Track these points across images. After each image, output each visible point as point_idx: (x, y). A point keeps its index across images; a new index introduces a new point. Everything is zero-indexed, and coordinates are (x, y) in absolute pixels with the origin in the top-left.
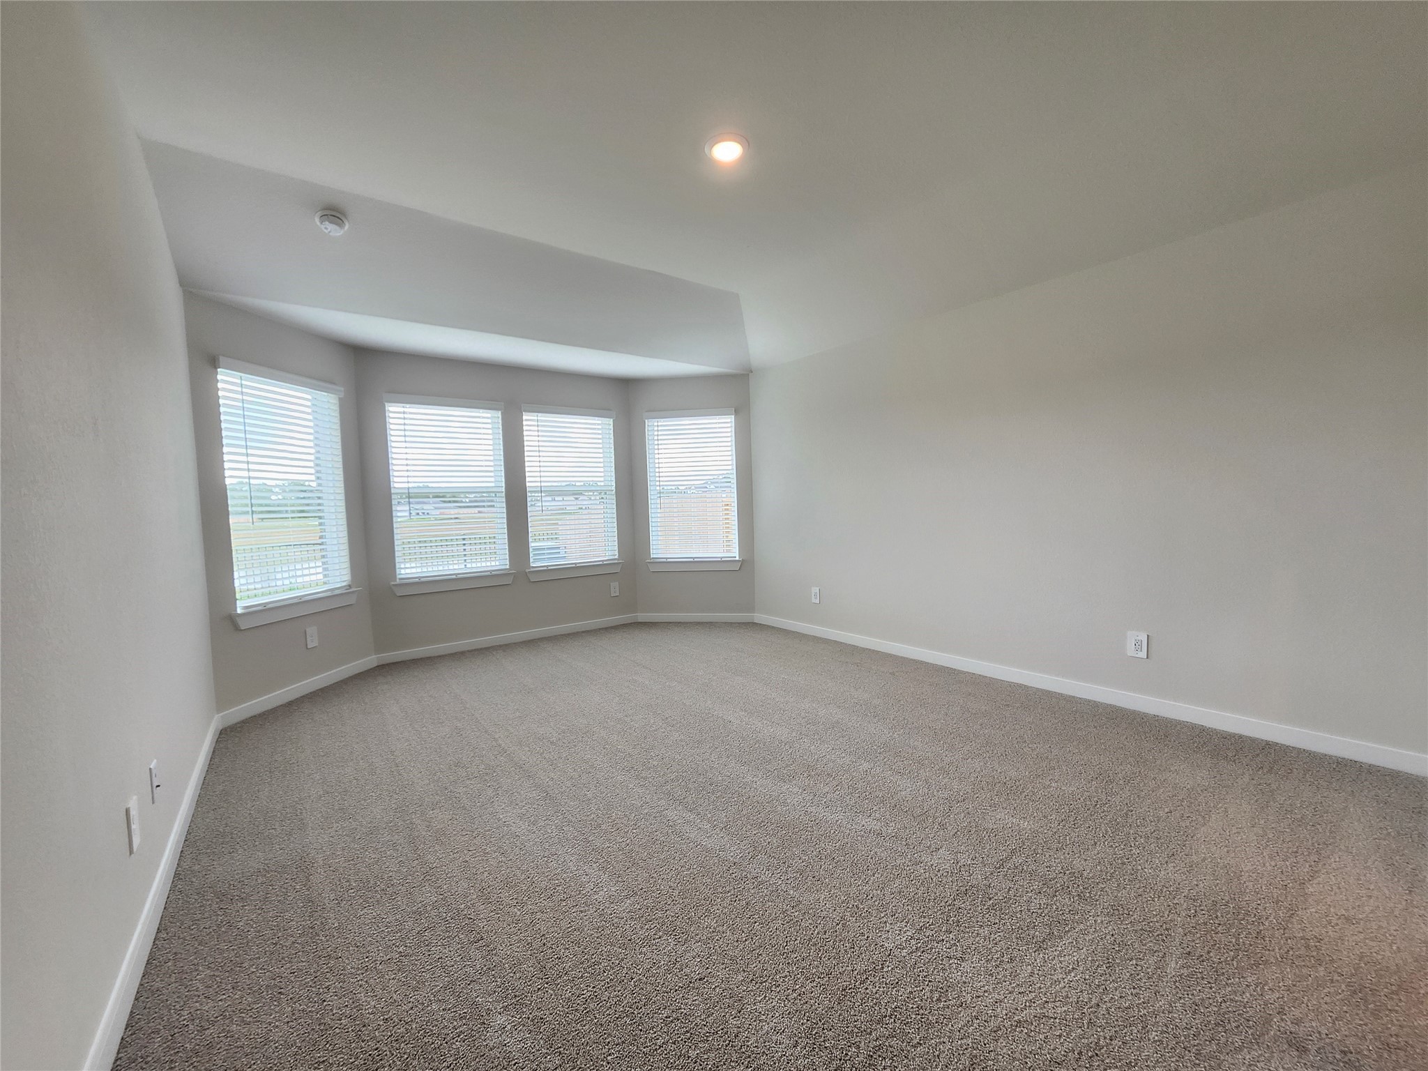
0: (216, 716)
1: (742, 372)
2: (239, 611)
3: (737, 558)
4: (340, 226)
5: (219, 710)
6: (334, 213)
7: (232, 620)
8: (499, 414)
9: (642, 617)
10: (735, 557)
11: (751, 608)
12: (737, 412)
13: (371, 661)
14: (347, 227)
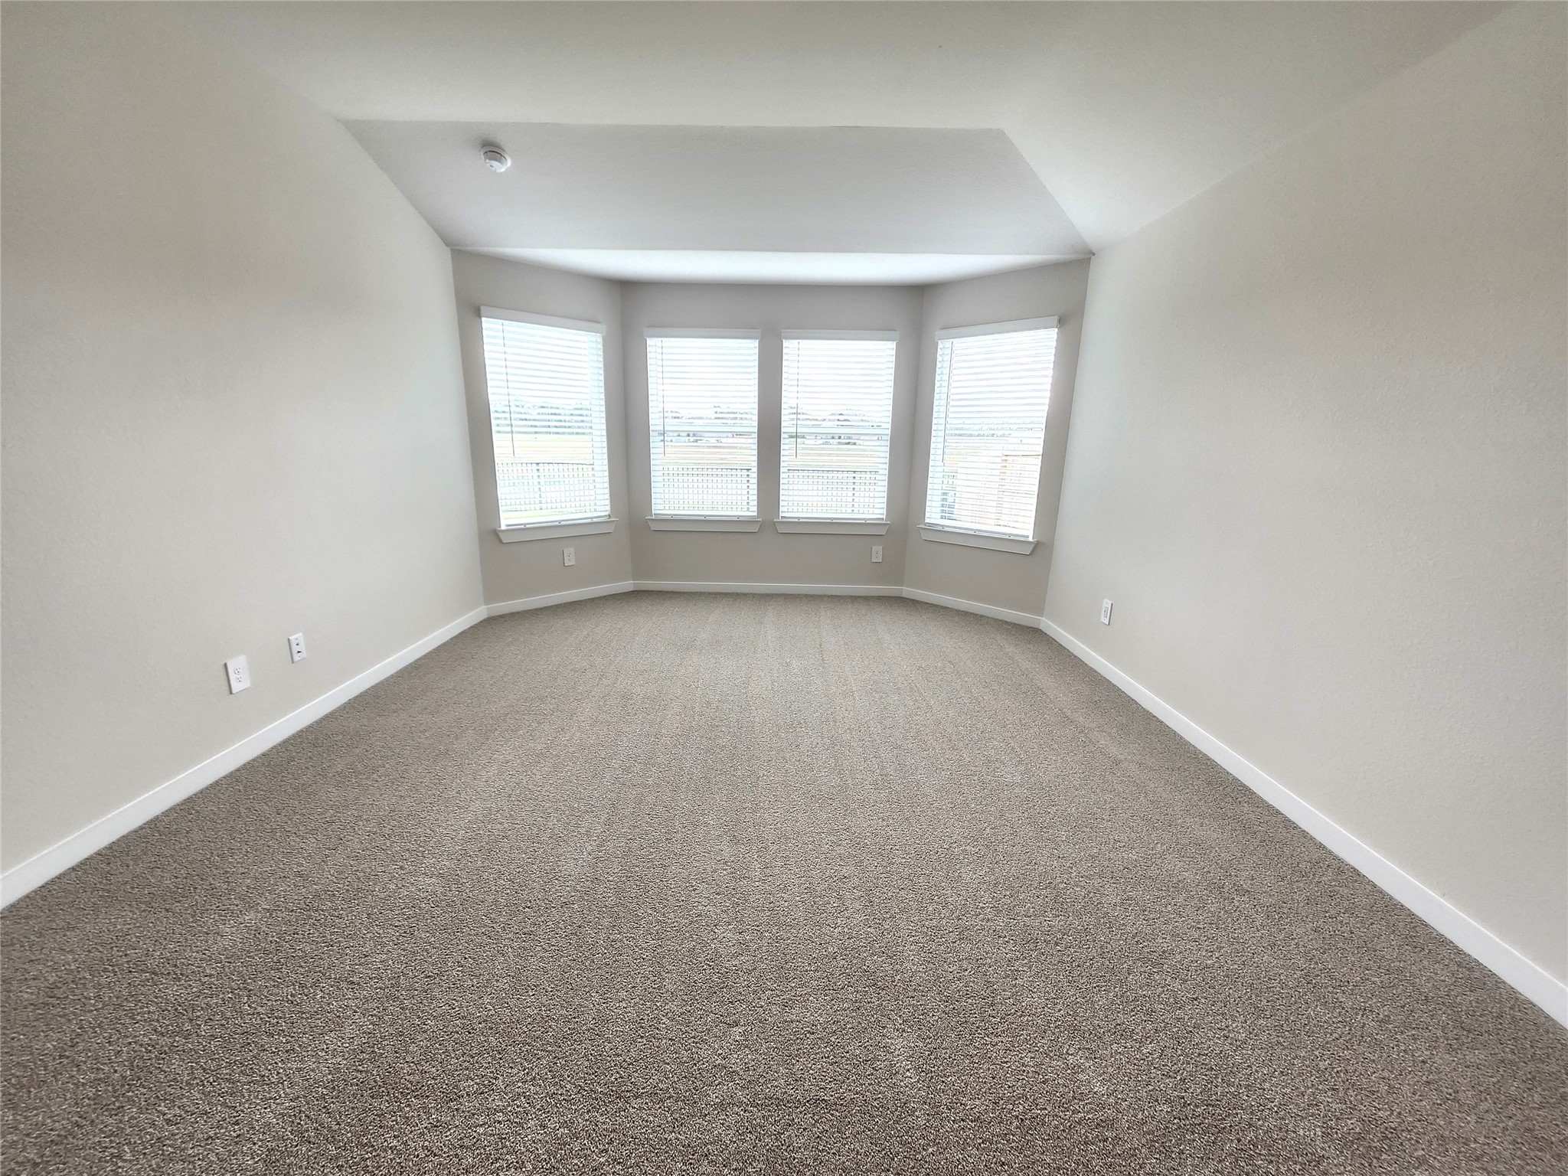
0: (483, 607)
1: (1083, 256)
2: (503, 528)
3: (1030, 539)
4: (500, 162)
5: (486, 603)
6: (492, 150)
7: (496, 534)
8: (755, 344)
9: (908, 591)
10: (1028, 537)
11: (1039, 610)
12: (1062, 322)
13: (628, 585)
14: (509, 163)
